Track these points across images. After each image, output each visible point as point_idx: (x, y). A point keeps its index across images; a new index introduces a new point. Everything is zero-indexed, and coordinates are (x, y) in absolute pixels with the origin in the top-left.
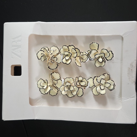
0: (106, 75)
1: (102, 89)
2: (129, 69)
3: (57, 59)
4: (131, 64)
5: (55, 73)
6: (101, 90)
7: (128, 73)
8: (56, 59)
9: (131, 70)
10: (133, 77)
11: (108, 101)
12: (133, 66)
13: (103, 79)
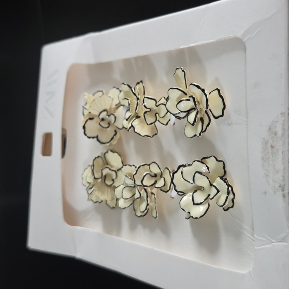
1: (195, 202)
2: (266, 143)
3: (115, 117)
4: (270, 129)
6: (194, 204)
7: (263, 159)
9: (272, 147)
10: (278, 173)
12: (276, 134)
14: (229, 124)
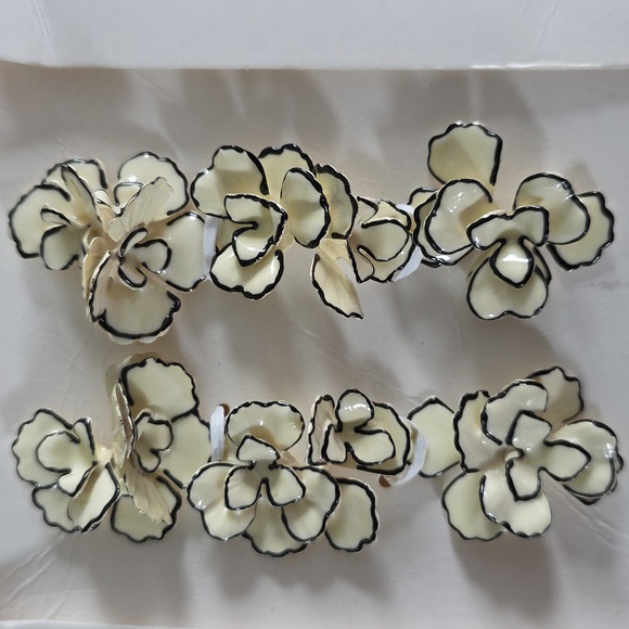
0: (554, 381)
1: (521, 493)
3: (169, 252)
5: (150, 362)
6: (517, 498)
8: (159, 252)
11: (567, 578)
13: (530, 414)
14: (608, 286)
